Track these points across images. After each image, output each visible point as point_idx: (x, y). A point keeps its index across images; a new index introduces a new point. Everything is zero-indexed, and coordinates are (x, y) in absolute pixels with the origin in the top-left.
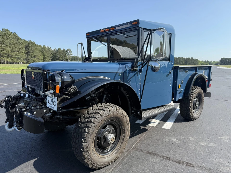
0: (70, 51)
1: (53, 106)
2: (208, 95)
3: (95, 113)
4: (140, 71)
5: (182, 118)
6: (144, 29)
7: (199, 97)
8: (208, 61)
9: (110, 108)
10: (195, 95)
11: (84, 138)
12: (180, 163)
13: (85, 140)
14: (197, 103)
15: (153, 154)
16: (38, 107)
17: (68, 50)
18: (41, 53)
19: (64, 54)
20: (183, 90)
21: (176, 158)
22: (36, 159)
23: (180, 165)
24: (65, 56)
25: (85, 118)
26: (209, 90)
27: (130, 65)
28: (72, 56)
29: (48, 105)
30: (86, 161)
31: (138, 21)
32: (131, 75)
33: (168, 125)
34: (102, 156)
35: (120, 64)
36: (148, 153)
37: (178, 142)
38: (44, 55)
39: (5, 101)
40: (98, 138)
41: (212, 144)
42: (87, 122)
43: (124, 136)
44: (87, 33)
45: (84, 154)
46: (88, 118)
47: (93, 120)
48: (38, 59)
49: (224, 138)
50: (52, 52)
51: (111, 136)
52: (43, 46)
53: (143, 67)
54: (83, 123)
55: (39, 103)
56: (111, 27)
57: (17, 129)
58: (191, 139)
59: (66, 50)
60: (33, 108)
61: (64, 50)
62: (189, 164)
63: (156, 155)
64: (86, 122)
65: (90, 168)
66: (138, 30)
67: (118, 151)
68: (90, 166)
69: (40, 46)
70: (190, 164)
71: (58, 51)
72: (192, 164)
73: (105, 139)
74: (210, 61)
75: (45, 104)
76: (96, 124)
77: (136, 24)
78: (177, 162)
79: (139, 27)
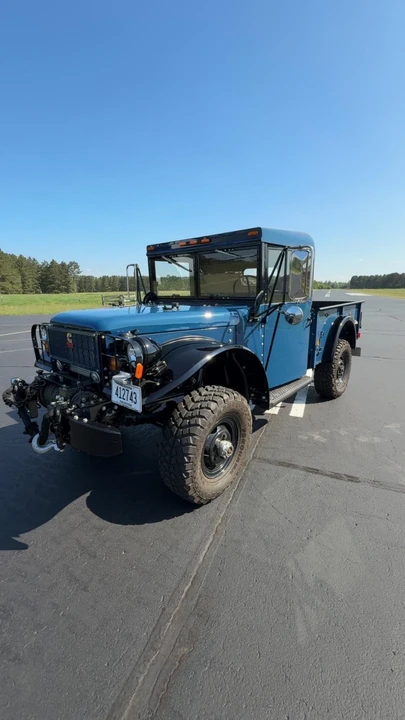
0: (77, 266)
1: (129, 402)
2: (357, 352)
3: (201, 408)
4: (264, 321)
5: (316, 394)
6: (270, 245)
7: (346, 358)
8: (329, 283)
9: (226, 397)
10: (340, 355)
11: (187, 455)
12: (337, 478)
13: (189, 458)
14: (343, 368)
15: (289, 465)
16: (92, 402)
17: (71, 264)
18: (15, 271)
19: (64, 271)
20: (323, 348)
21: (328, 469)
22: (88, 494)
23: (337, 481)
24: (66, 277)
25: (184, 419)
26: (358, 343)
27: (244, 311)
28: (81, 274)
29: (115, 399)
30: (191, 493)
31: (259, 230)
32: (249, 329)
33: (298, 409)
34: (212, 481)
35: (230, 310)
36: (281, 464)
37: (324, 440)
38: (23, 276)
39: (13, 392)
40: (206, 451)
41: (377, 440)
42: (190, 425)
43: (244, 442)
44: (148, 247)
45: (188, 481)
46: (190, 418)
47: (200, 421)
48: (11, 283)
49: (391, 426)
50: (39, 268)
51: (226, 445)
52: (18, 256)
53: (268, 314)
54: (181, 427)
55: (91, 394)
56: (202, 238)
57: (57, 449)
58: (343, 432)
59: (67, 263)
60: (83, 405)
61: (63, 265)
62: (352, 479)
63: (295, 467)
64: (186, 426)
65: (195, 504)
66: (260, 247)
67: (234, 468)
68: (196, 501)
69: (13, 256)
70: (353, 477)
71: (51, 267)
72: (357, 478)
73: (217, 450)
74: (333, 281)
75: (108, 398)
76: (206, 428)
77: (253, 237)
78: (332, 477)
79: (262, 240)
